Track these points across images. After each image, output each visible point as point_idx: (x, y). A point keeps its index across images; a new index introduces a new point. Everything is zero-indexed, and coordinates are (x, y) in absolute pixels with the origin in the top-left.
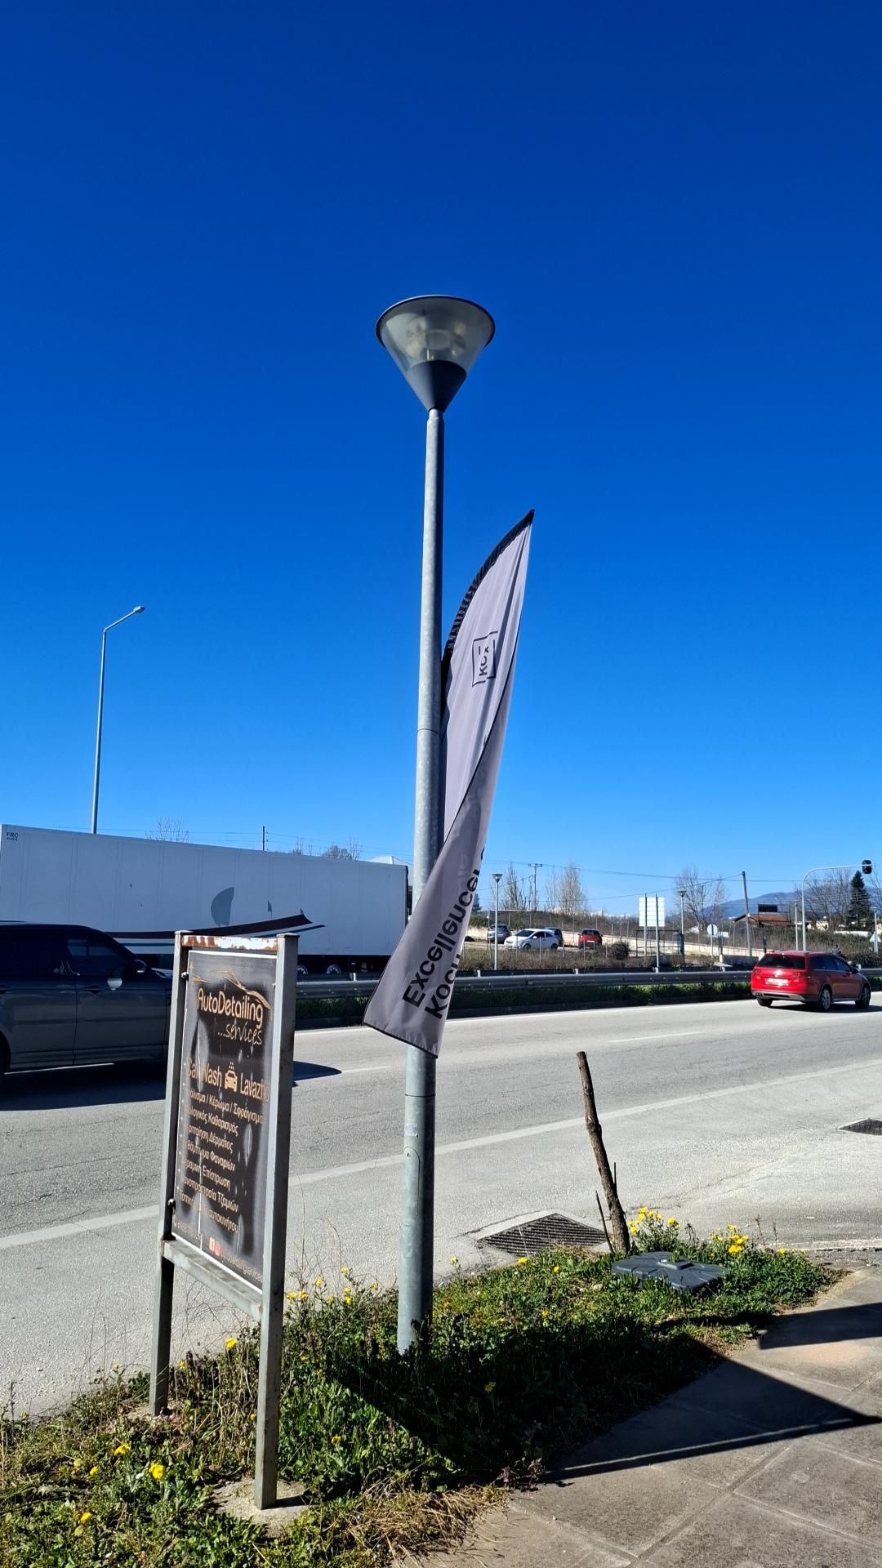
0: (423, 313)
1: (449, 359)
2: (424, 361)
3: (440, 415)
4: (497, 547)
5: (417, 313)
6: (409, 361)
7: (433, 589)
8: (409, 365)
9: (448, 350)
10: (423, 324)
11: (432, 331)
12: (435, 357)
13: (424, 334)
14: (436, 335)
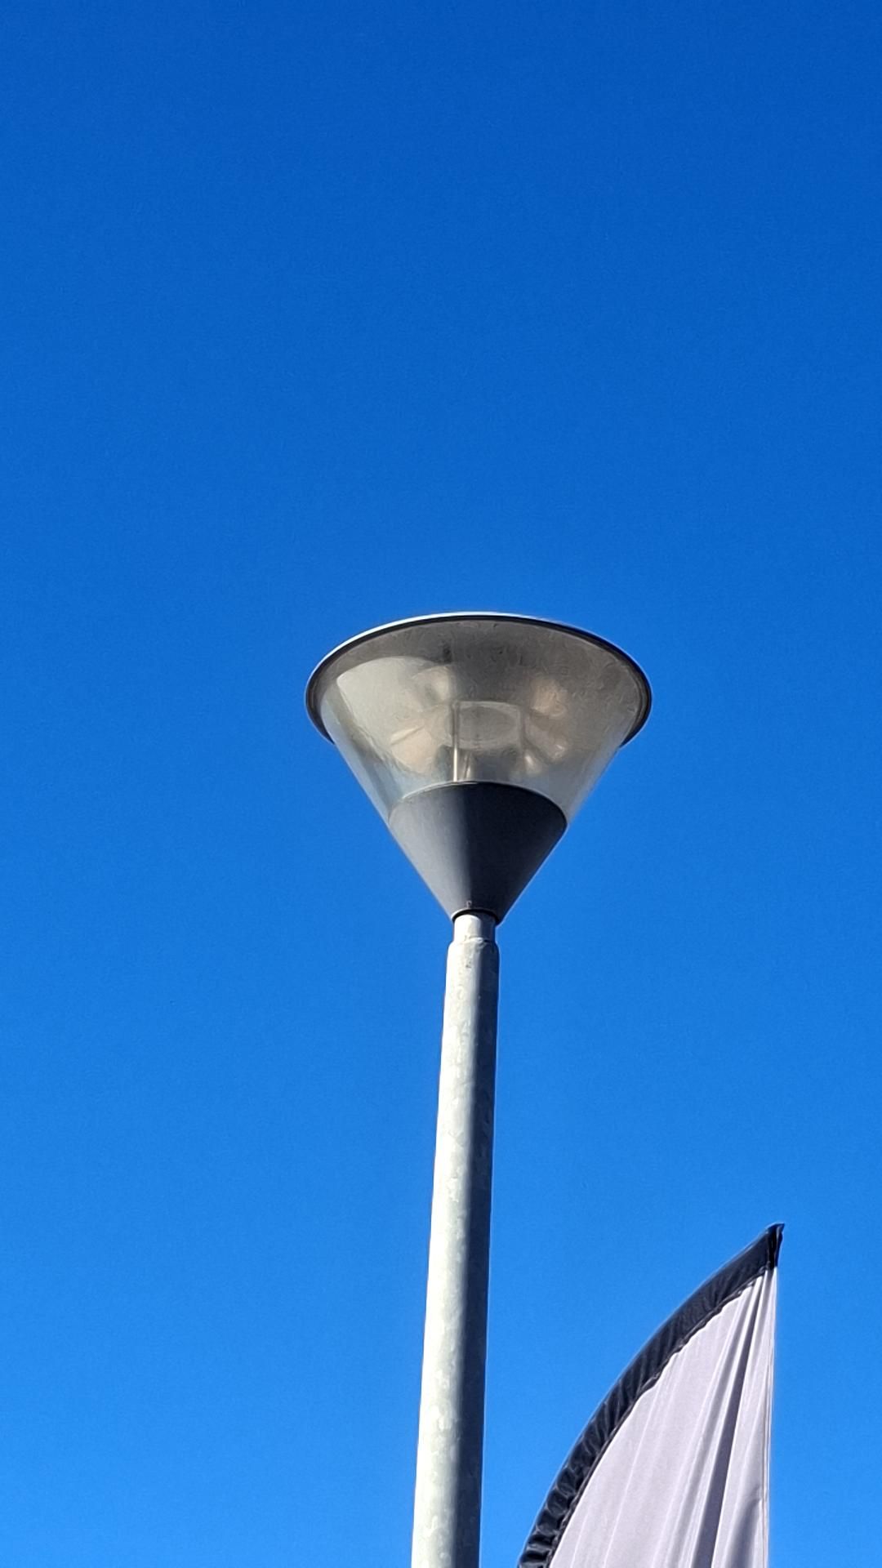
0: (445, 656)
1: (515, 780)
2: (443, 783)
3: (486, 934)
4: (665, 1331)
5: (425, 658)
6: (400, 779)
7: (453, 1451)
8: (400, 794)
9: (512, 756)
10: (442, 682)
11: (466, 705)
12: (475, 771)
13: (446, 712)
14: (478, 713)
